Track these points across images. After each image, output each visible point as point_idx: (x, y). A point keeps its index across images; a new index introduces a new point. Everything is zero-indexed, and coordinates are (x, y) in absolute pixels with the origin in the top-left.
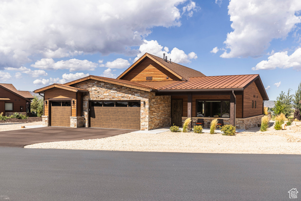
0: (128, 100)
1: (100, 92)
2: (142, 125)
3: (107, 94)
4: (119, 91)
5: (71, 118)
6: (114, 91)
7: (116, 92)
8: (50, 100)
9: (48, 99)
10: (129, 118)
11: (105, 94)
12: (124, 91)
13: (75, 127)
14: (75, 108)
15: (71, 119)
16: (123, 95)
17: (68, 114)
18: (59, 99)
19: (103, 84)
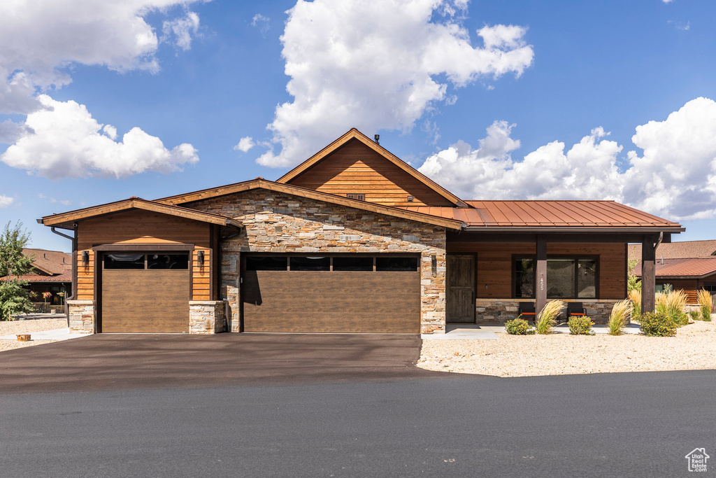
0: (382, 251)
1: (284, 228)
2: (426, 320)
3: (312, 235)
4: (353, 227)
5: (191, 305)
6: (335, 227)
7: (343, 228)
8: (101, 248)
9: (94, 245)
10: (378, 303)
11: (302, 235)
12: (367, 227)
13: (207, 333)
14: (207, 275)
15: (191, 308)
16: (365, 237)
17: (173, 295)
18: (135, 245)
19: (298, 205)
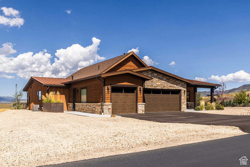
0: (174, 89)
1: (153, 81)
2: (183, 108)
3: (159, 84)
4: (168, 82)
5: (139, 104)
6: (165, 82)
7: (166, 82)
8: (113, 86)
9: (110, 85)
10: (171, 103)
11: (157, 83)
12: (171, 82)
13: (142, 113)
14: (142, 95)
15: (139, 105)
16: (170, 84)
17: (131, 101)
18: (122, 85)
19: (156, 75)
